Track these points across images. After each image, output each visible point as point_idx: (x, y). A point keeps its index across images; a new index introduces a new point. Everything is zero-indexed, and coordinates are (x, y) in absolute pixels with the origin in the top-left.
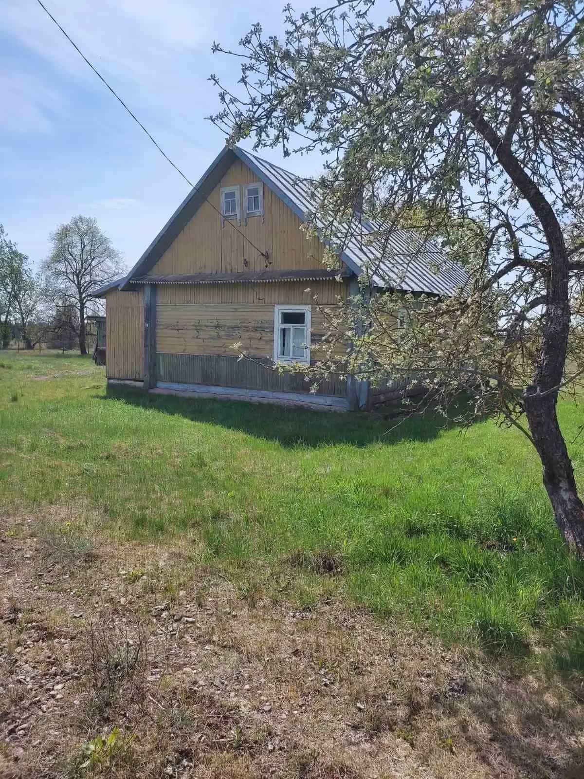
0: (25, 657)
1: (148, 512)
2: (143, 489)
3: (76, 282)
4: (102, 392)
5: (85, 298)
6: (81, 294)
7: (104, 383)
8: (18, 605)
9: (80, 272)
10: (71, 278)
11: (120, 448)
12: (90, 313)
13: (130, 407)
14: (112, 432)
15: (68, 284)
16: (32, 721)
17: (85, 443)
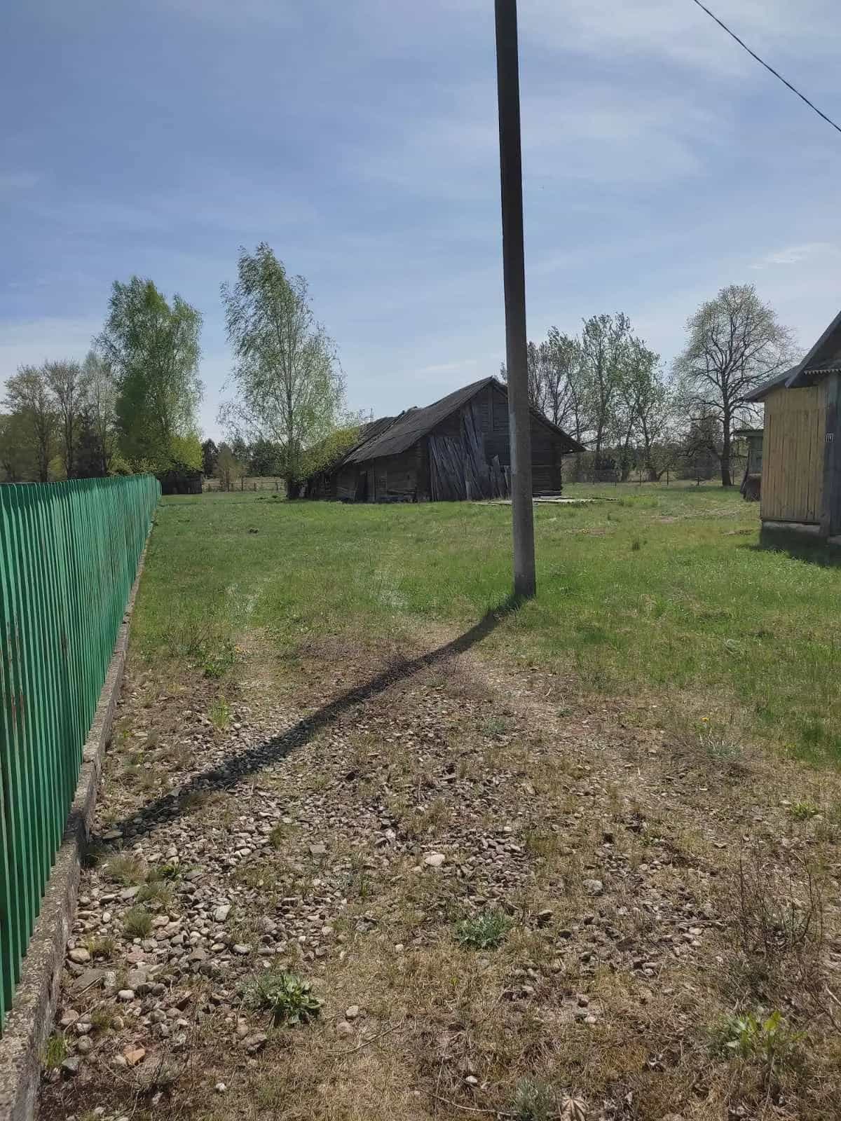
0: (651, 880)
1: (824, 722)
2: (817, 686)
3: (721, 383)
4: (754, 540)
5: (732, 403)
6: (726, 398)
7: (757, 526)
8: (642, 811)
9: (726, 367)
10: (714, 377)
11: (779, 622)
12: (738, 427)
13: (797, 563)
14: (768, 599)
15: (710, 387)
16: (663, 962)
17: (727, 610)
